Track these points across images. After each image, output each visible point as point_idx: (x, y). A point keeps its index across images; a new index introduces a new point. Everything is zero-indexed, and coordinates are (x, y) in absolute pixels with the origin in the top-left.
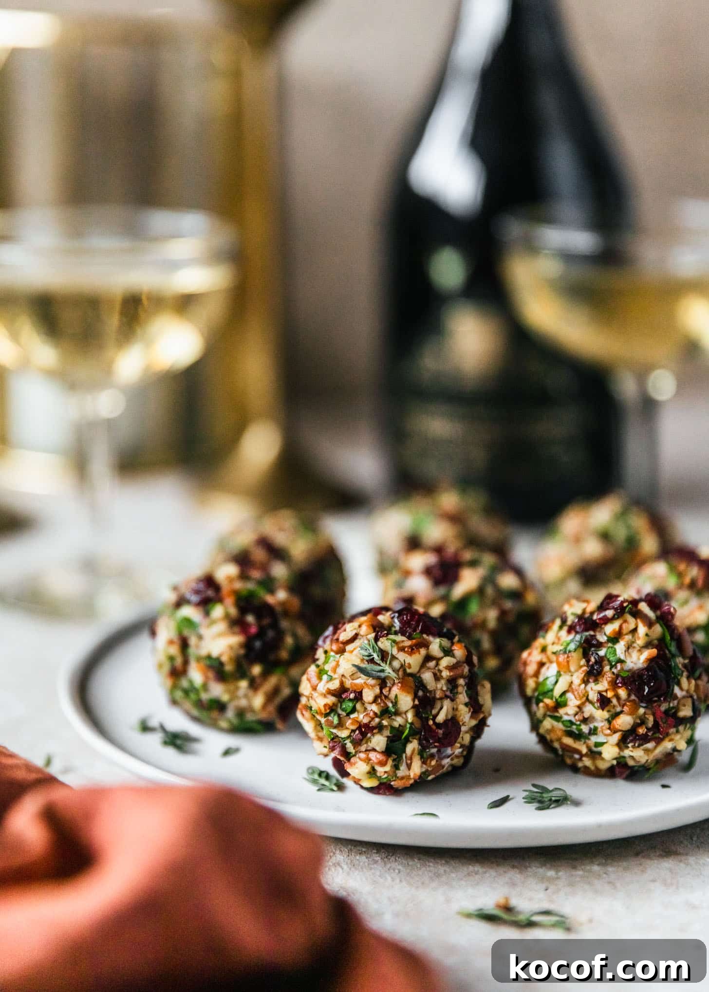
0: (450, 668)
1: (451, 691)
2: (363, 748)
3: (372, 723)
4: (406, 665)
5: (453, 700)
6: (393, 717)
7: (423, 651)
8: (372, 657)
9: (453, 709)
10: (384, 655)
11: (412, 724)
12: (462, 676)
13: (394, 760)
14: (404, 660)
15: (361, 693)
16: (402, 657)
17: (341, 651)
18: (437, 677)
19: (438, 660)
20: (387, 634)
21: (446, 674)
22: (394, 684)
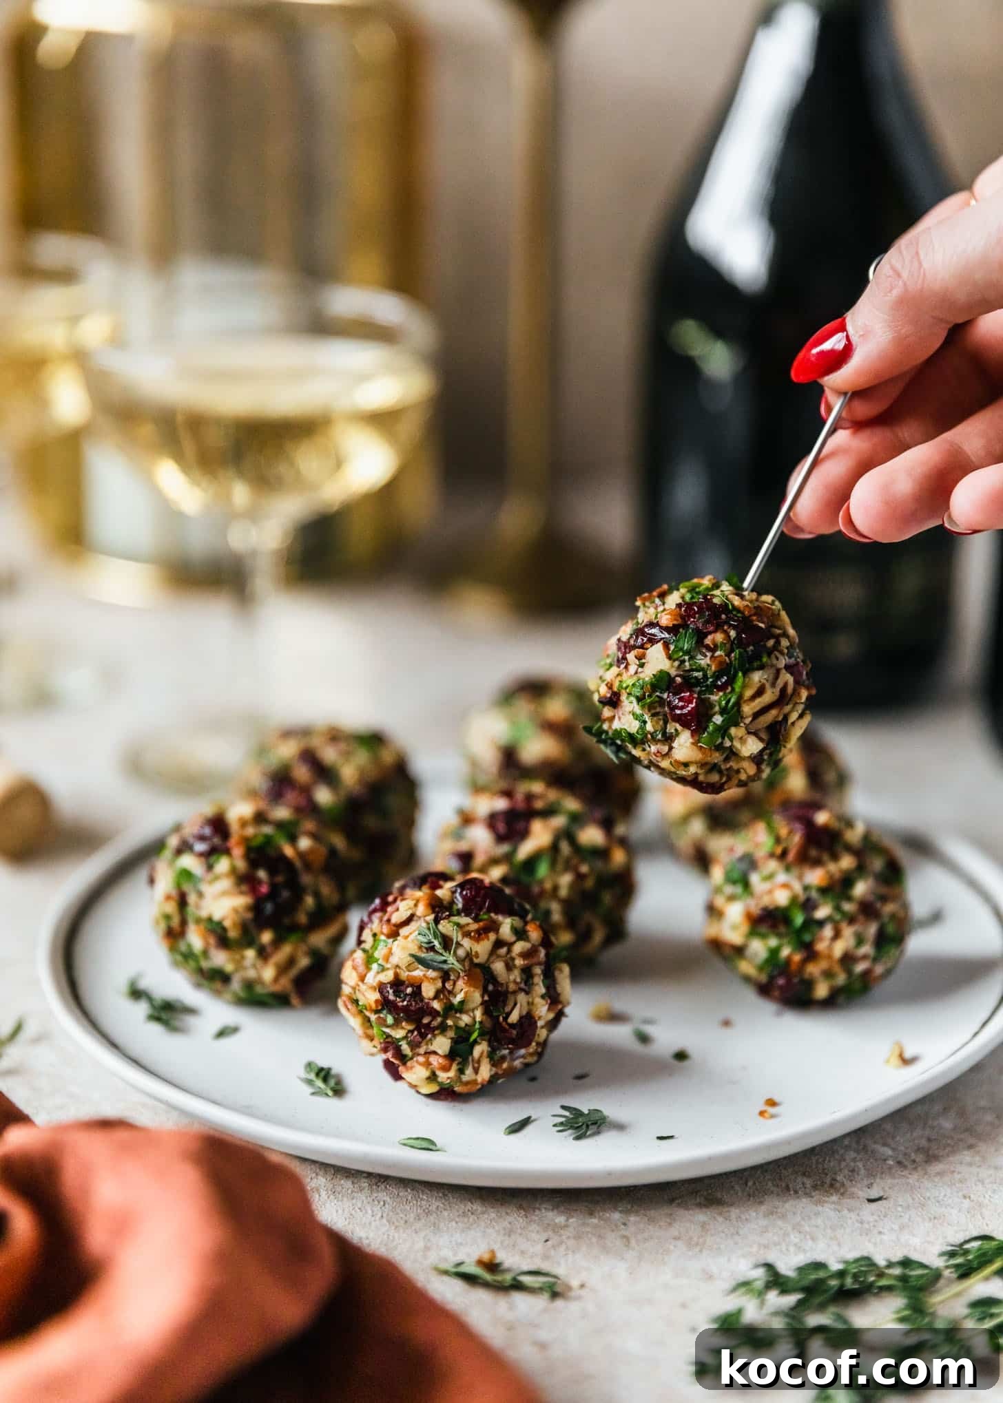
0: (525, 955)
1: (526, 983)
2: (422, 1051)
3: (433, 1023)
4: (473, 953)
5: (527, 993)
6: (458, 1015)
7: (492, 936)
8: (432, 944)
9: (528, 1003)
10: (447, 942)
11: (481, 1023)
12: (537, 963)
13: (458, 1064)
14: (471, 948)
15: (419, 987)
16: (466, 943)
17: (394, 935)
18: (509, 967)
19: (510, 945)
20: (449, 916)
21: (519, 962)
22: (458, 977)
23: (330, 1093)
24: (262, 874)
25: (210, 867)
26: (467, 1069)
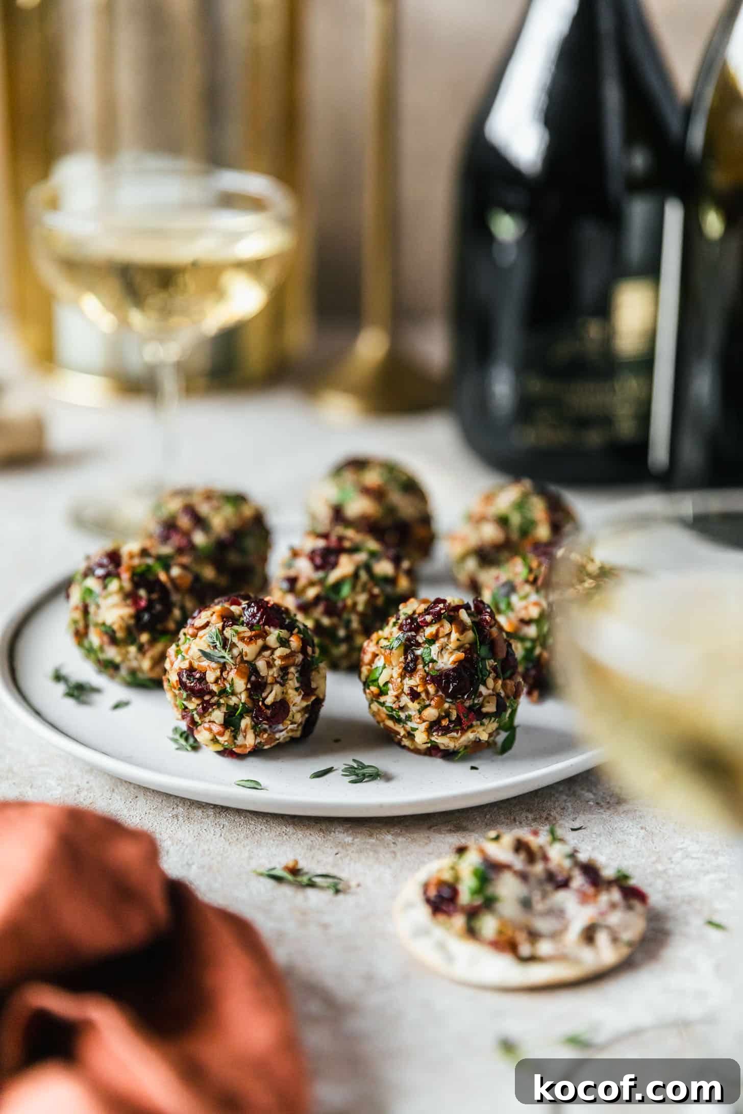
0: (283, 658)
1: (282, 678)
2: (206, 720)
3: (212, 700)
4: (244, 653)
5: (282, 685)
6: (230, 697)
7: (260, 642)
8: (215, 644)
9: (283, 693)
10: (225, 642)
11: (244, 703)
12: (293, 665)
13: (232, 731)
14: (242, 649)
15: (205, 674)
16: (241, 646)
17: (195, 636)
18: (270, 665)
19: (273, 650)
20: (232, 625)
21: (278, 662)
22: (231, 669)
23: (189, 748)
24: (142, 593)
25: (105, 587)
26: (238, 736)
